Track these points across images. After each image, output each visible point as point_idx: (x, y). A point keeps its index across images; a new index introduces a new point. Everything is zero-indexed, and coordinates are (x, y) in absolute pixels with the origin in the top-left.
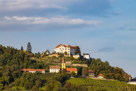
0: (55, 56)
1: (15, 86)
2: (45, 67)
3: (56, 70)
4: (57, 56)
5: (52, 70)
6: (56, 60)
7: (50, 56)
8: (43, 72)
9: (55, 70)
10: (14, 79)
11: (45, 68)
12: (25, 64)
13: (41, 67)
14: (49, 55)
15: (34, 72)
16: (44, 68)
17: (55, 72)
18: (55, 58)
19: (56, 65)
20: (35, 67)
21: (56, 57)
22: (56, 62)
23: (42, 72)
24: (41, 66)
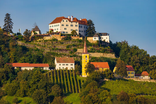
0: (55, 38)
1: (6, 95)
2: (47, 59)
3: (68, 65)
4: (59, 38)
5: (60, 65)
6: (60, 47)
7: (47, 38)
8: (46, 68)
9: (66, 65)
10: (2, 81)
11: (46, 62)
12: (12, 54)
13: (40, 60)
14: (45, 37)
15: (31, 68)
16: (44, 61)
17: (67, 68)
18: (56, 42)
19: (63, 54)
20: (30, 60)
21: (57, 40)
22: (60, 50)
23: (44, 69)
24: (39, 57)
